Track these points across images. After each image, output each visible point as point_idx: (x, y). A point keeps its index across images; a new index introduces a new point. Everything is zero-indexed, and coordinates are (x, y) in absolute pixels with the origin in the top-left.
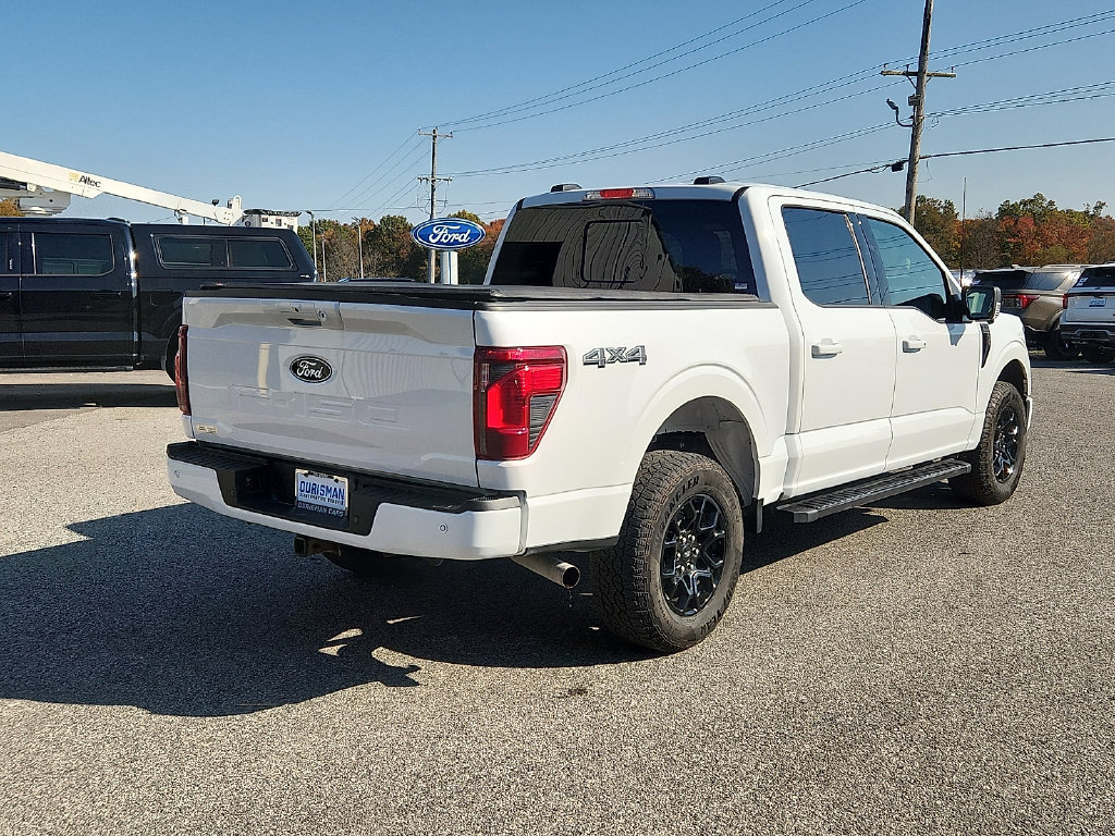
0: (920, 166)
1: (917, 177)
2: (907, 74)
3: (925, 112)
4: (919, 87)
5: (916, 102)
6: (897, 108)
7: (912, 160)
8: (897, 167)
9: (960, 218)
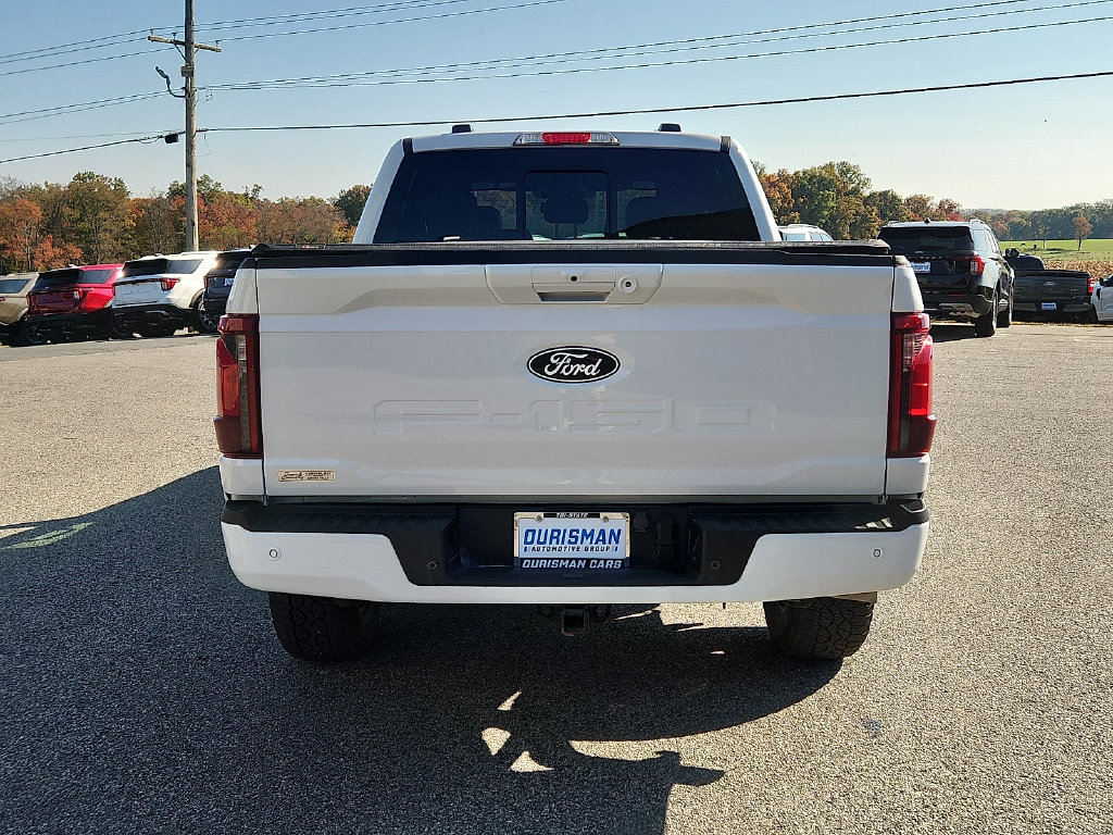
0: (198, 139)
1: (196, 152)
2: (176, 43)
3: (197, 82)
4: (188, 57)
5: (188, 72)
6: (167, 77)
7: (189, 132)
8: (171, 139)
9: (132, 197)
